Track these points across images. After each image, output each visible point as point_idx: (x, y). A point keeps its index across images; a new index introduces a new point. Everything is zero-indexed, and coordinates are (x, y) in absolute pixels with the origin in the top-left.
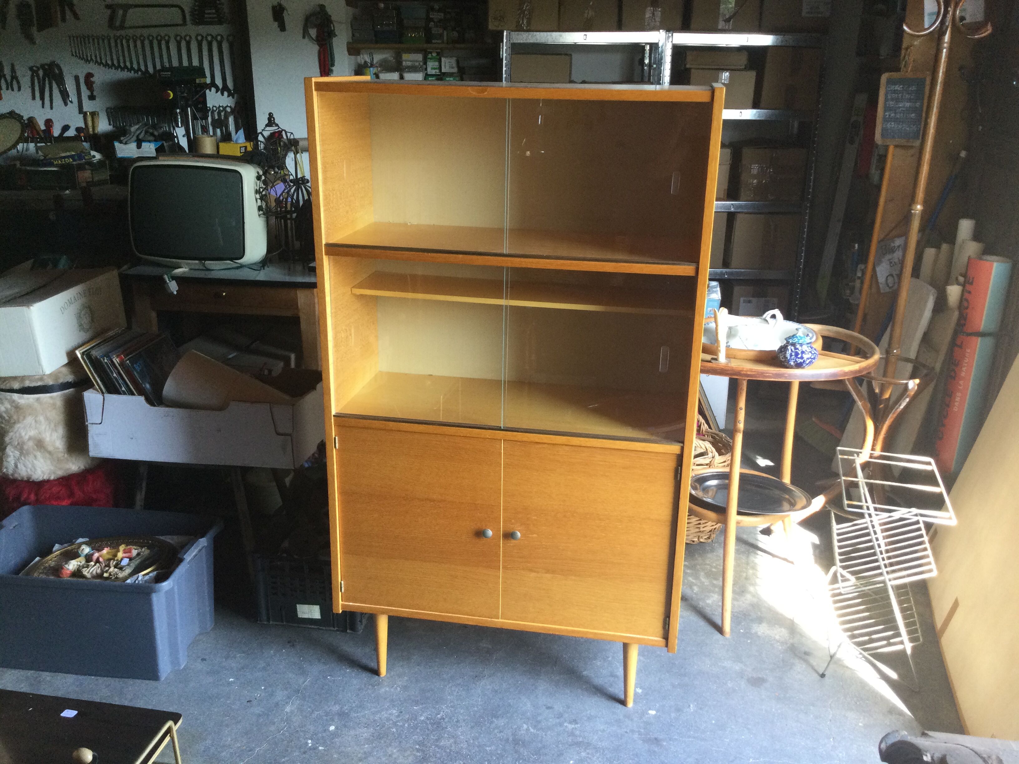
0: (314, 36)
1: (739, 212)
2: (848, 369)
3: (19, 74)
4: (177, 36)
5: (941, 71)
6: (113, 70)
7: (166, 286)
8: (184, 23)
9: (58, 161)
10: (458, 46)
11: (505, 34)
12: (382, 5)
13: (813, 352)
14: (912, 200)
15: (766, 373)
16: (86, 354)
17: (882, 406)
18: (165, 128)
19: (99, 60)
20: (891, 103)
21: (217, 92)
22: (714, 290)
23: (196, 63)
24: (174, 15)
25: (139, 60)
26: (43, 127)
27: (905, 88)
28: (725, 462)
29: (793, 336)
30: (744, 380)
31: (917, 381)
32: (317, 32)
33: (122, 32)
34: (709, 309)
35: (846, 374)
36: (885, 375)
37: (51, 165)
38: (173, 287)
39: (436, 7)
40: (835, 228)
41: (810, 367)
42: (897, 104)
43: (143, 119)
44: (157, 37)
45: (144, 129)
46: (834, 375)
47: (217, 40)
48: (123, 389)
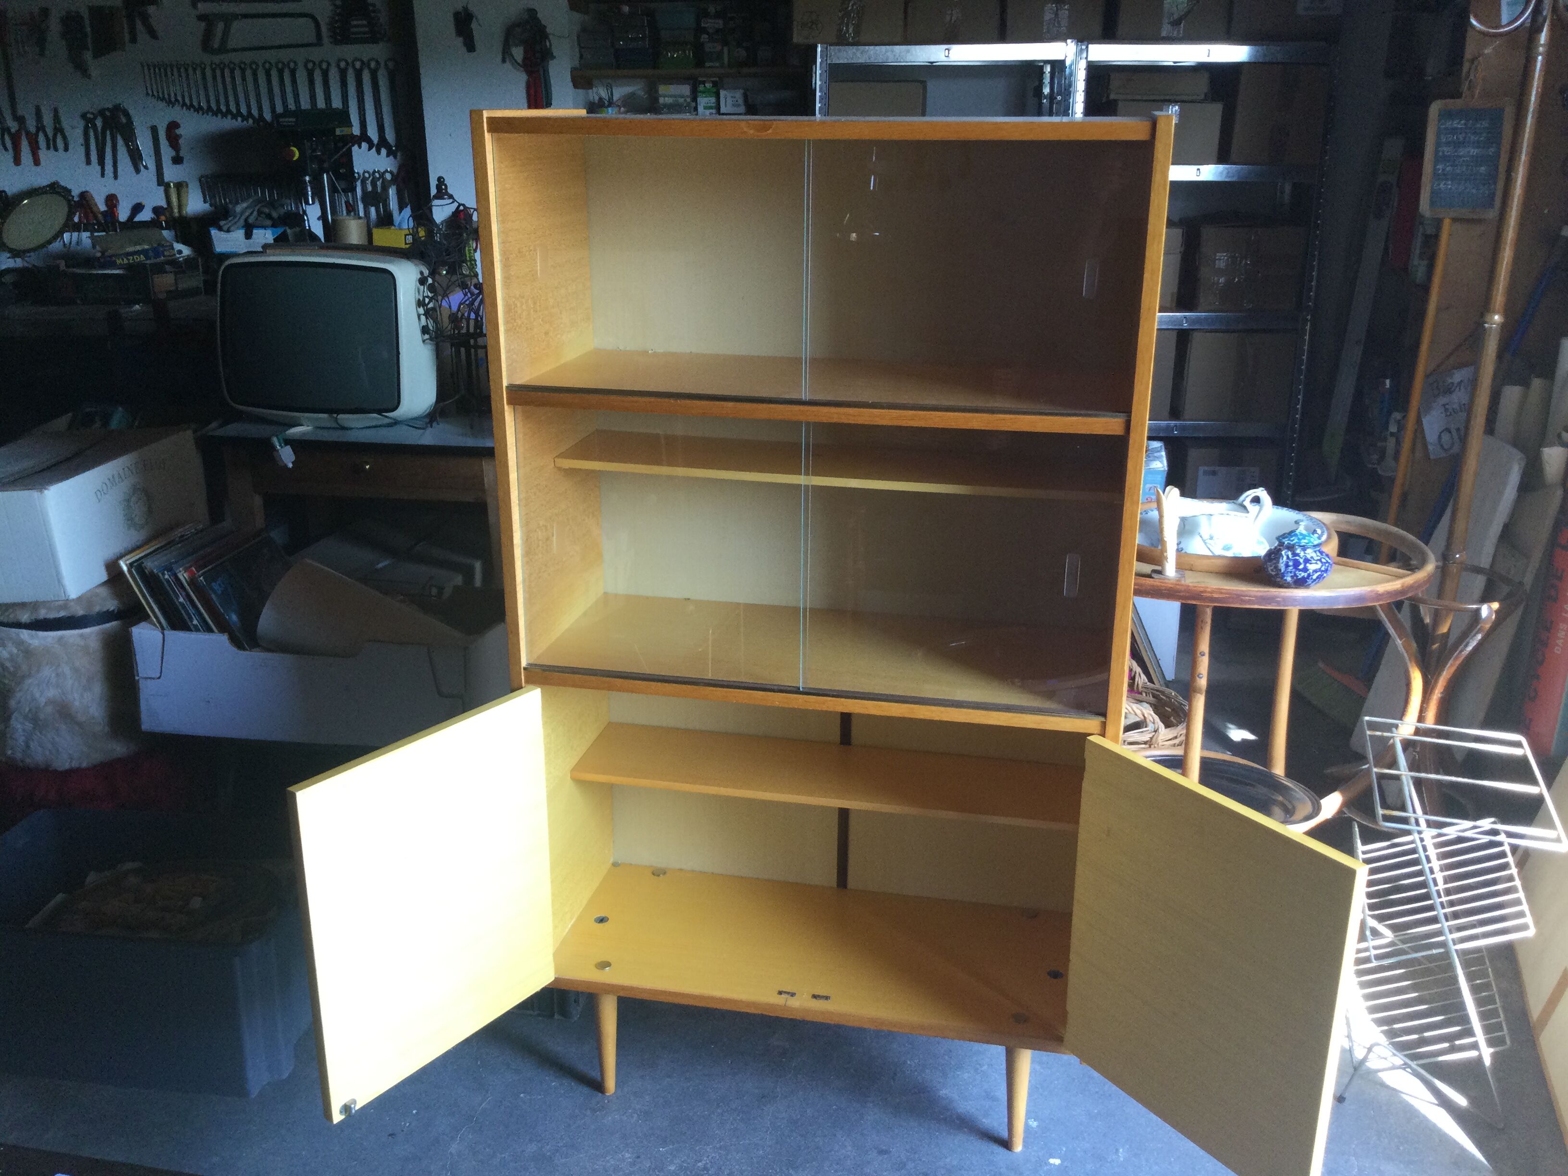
0: (520, 60)
1: (1197, 329)
2: (1382, 588)
3: (65, 124)
4: (308, 61)
5: (1534, 93)
6: (209, 117)
7: (275, 454)
8: (319, 42)
9: (123, 260)
10: (745, 70)
11: (819, 49)
12: (626, 9)
13: (1323, 560)
14: (1485, 308)
15: (1245, 596)
16: (138, 567)
17: (1435, 646)
18: (291, 206)
19: (187, 101)
20: (1445, 149)
21: (370, 149)
22: (1156, 454)
23: (337, 103)
24: (303, 30)
25: (249, 102)
26: (102, 207)
27: (1469, 125)
28: (1176, 738)
29: (1291, 533)
30: (1208, 606)
31: (1495, 605)
32: (525, 52)
33: (226, 58)
34: (1148, 486)
35: (1379, 596)
36: (1440, 595)
37: (113, 265)
38: (287, 456)
39: (712, 10)
40: (1353, 354)
41: (1318, 585)
42: (1456, 151)
43: (256, 193)
44: (277, 64)
45: (257, 208)
46: (1360, 598)
47: (369, 68)
48: (195, 622)
